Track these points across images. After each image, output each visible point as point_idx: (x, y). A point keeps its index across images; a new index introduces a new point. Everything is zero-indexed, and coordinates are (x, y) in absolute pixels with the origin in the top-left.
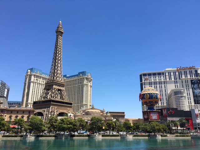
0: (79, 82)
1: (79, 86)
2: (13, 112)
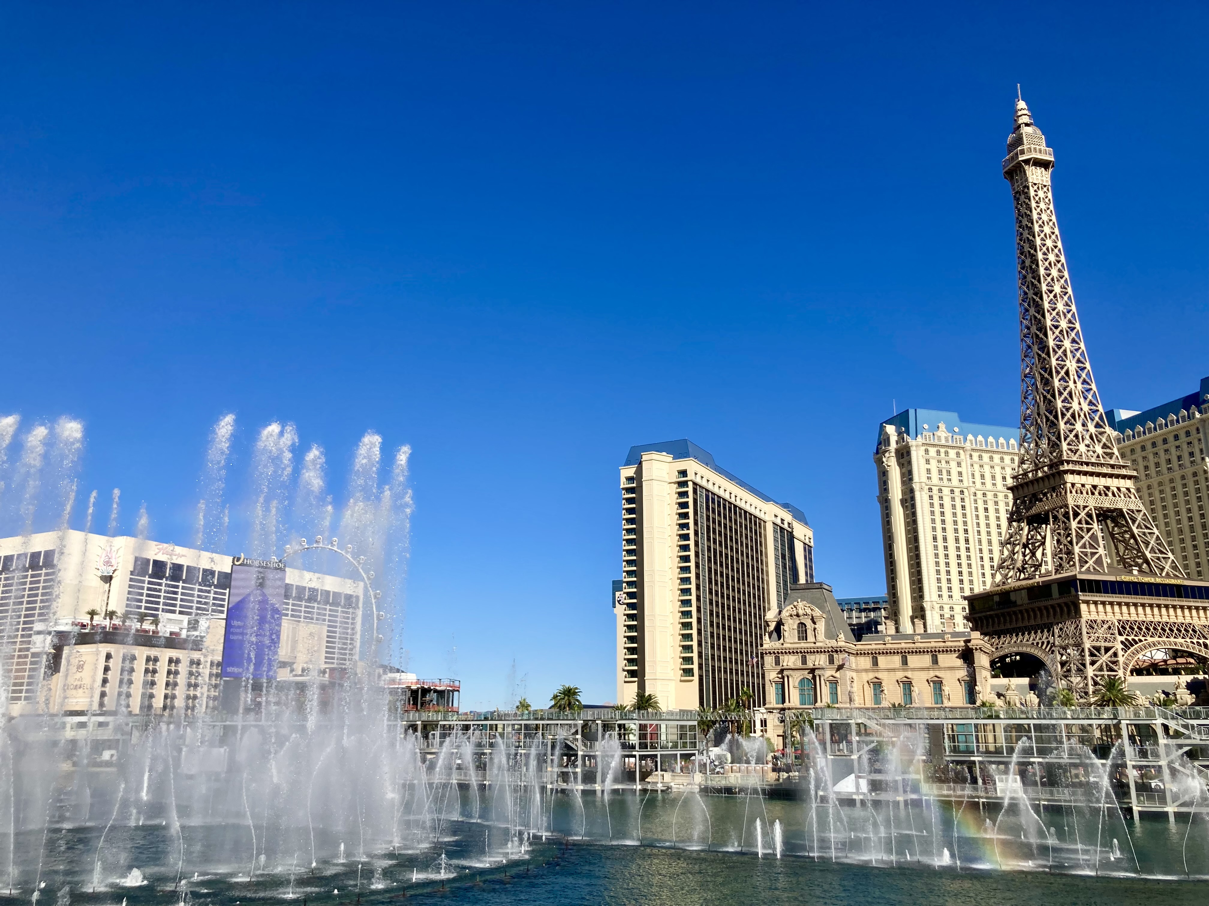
2: (881, 659)
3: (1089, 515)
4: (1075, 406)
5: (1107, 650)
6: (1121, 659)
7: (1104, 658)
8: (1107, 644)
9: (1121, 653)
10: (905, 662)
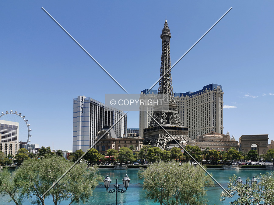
0: (205, 99)
1: (205, 105)
2: (121, 142)
3: (166, 114)
4: (167, 91)
5: (163, 140)
6: (165, 142)
7: (162, 141)
8: (163, 139)
9: (166, 140)
10: (125, 142)
